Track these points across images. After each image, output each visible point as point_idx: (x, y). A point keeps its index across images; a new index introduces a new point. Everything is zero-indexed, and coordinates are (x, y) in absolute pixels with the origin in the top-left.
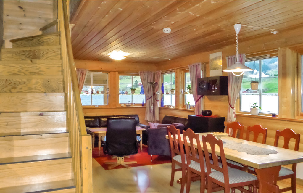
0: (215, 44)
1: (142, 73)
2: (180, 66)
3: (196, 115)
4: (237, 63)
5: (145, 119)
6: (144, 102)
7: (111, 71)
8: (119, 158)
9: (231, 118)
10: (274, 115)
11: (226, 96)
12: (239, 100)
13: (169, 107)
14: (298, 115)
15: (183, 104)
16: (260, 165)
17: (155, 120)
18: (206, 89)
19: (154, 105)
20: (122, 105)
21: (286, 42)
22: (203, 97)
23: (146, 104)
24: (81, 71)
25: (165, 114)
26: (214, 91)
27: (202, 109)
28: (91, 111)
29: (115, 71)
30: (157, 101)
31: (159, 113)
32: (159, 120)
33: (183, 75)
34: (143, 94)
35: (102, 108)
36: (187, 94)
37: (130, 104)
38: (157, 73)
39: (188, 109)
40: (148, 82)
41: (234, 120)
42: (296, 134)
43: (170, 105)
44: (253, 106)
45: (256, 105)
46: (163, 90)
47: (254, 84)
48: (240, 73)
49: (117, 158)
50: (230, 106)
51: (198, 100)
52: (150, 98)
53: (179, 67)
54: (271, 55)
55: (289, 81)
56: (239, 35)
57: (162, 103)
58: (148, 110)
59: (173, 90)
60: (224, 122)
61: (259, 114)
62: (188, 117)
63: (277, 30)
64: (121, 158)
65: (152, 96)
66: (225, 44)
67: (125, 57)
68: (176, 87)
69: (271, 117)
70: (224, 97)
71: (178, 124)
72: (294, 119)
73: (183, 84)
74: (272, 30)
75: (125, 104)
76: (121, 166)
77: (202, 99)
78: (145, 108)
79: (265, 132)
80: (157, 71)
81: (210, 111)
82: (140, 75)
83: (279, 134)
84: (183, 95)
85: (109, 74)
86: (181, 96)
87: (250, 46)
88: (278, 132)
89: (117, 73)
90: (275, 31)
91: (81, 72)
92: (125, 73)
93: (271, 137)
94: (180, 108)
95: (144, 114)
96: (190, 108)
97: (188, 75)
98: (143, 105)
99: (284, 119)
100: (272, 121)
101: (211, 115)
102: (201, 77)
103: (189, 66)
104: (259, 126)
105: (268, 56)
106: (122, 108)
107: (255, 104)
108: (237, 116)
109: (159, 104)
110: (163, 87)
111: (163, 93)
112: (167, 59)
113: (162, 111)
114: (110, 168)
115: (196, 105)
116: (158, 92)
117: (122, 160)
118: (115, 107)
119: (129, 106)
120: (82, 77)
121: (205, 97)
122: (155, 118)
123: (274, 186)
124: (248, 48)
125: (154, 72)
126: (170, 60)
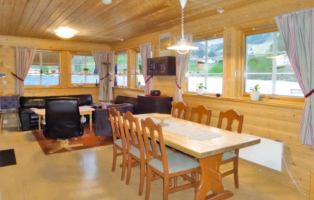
0: (163, 24)
1: (95, 53)
2: (132, 46)
3: (145, 95)
4: (181, 40)
5: (99, 99)
6: (98, 82)
7: (62, 50)
8: (63, 141)
9: (178, 98)
10: (218, 95)
11: (174, 76)
12: (186, 80)
13: (122, 87)
14: (241, 96)
15: (135, 84)
16: (202, 154)
17: (109, 100)
18: (155, 70)
19: (108, 85)
20: (74, 85)
21: (231, 22)
22: (152, 77)
23: (99, 84)
24: (27, 49)
25: (118, 93)
26: (163, 71)
27: (152, 89)
28: (40, 91)
29: (66, 50)
30: (111, 81)
31: (113, 93)
32: (113, 100)
33: (134, 56)
34: (97, 74)
35: (52, 88)
36: (138, 74)
37: (83, 84)
38: (110, 53)
39: (139, 89)
40: (101, 63)
41: (181, 100)
42: (239, 115)
43: (123, 85)
44: (199, 86)
45: (202, 86)
46: (116, 70)
47: (201, 64)
48: (185, 51)
49: (60, 141)
50: (178, 86)
51: (148, 80)
52: (104, 78)
53: (131, 48)
54: (217, 36)
55: (233, 61)
56: (184, 9)
57: (115, 84)
58: (101, 90)
59: (125, 71)
60: (172, 102)
61: (204, 95)
62: (138, 97)
63: (223, 9)
64: (65, 141)
65: (105, 77)
66: (173, 23)
67: (74, 35)
68: (129, 67)
69: (215, 97)
70: (172, 77)
71: (127, 105)
72: (237, 99)
73: (135, 65)
74: (218, 8)
75: (77, 84)
76: (64, 150)
77: (151, 79)
78: (99, 88)
79: (209, 113)
80: (110, 52)
81: (159, 92)
82: (93, 55)
83: (222, 115)
84: (135, 75)
85: (60, 53)
86: (132, 76)
87: (197, 26)
88: (222, 113)
89: (68, 52)
90: (221, 9)
91: (28, 51)
92: (78, 53)
93: (216, 117)
94: (132, 88)
95: (98, 94)
96: (141, 88)
97: (139, 55)
98: (97, 85)
99: (228, 99)
100: (216, 101)
101: (160, 95)
102: (152, 57)
103: (139, 46)
104: (204, 107)
105: (214, 36)
106: (75, 88)
107: (201, 84)
108: (183, 96)
109: (112, 84)
110: (116, 67)
111: (116, 73)
112: (119, 39)
113: (116, 91)
114: (51, 153)
115: (146, 85)
116: (112, 73)
117: (66, 143)
118: (66, 87)
119: (82, 86)
120: (29, 56)
121: (154, 77)
122: (109, 98)
123: (217, 173)
124: (196, 28)
125: (107, 53)
126: (122, 40)
